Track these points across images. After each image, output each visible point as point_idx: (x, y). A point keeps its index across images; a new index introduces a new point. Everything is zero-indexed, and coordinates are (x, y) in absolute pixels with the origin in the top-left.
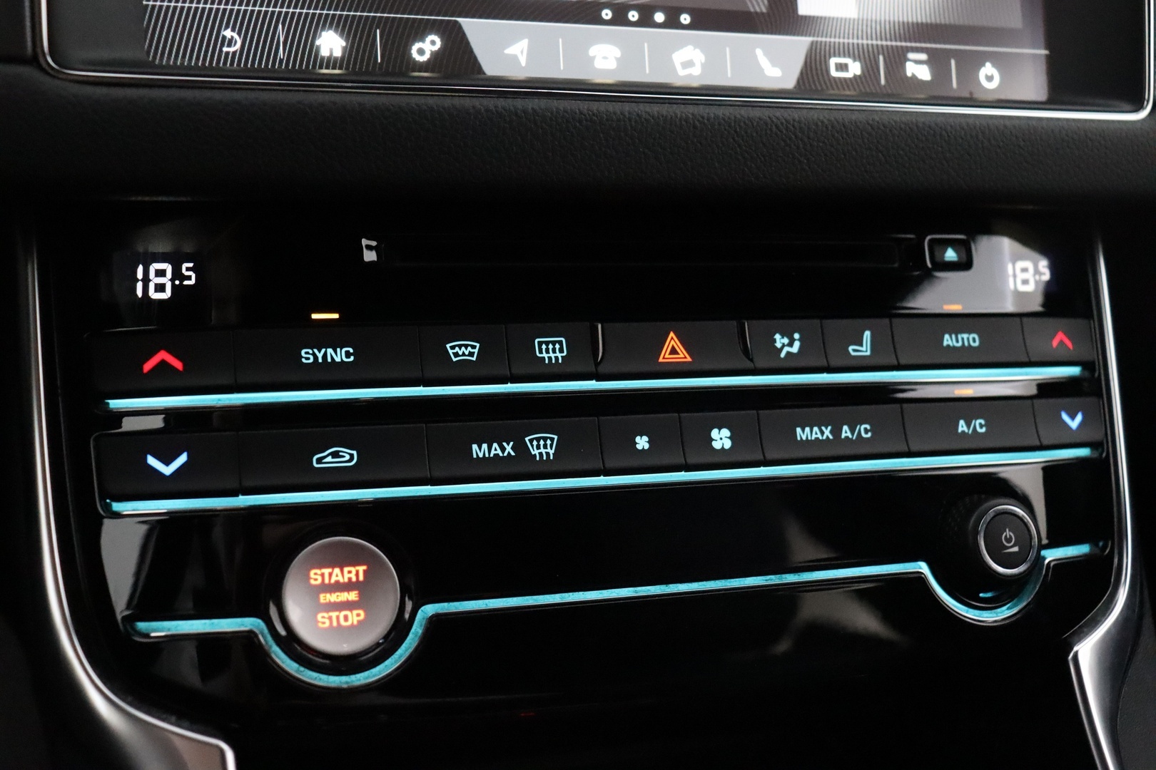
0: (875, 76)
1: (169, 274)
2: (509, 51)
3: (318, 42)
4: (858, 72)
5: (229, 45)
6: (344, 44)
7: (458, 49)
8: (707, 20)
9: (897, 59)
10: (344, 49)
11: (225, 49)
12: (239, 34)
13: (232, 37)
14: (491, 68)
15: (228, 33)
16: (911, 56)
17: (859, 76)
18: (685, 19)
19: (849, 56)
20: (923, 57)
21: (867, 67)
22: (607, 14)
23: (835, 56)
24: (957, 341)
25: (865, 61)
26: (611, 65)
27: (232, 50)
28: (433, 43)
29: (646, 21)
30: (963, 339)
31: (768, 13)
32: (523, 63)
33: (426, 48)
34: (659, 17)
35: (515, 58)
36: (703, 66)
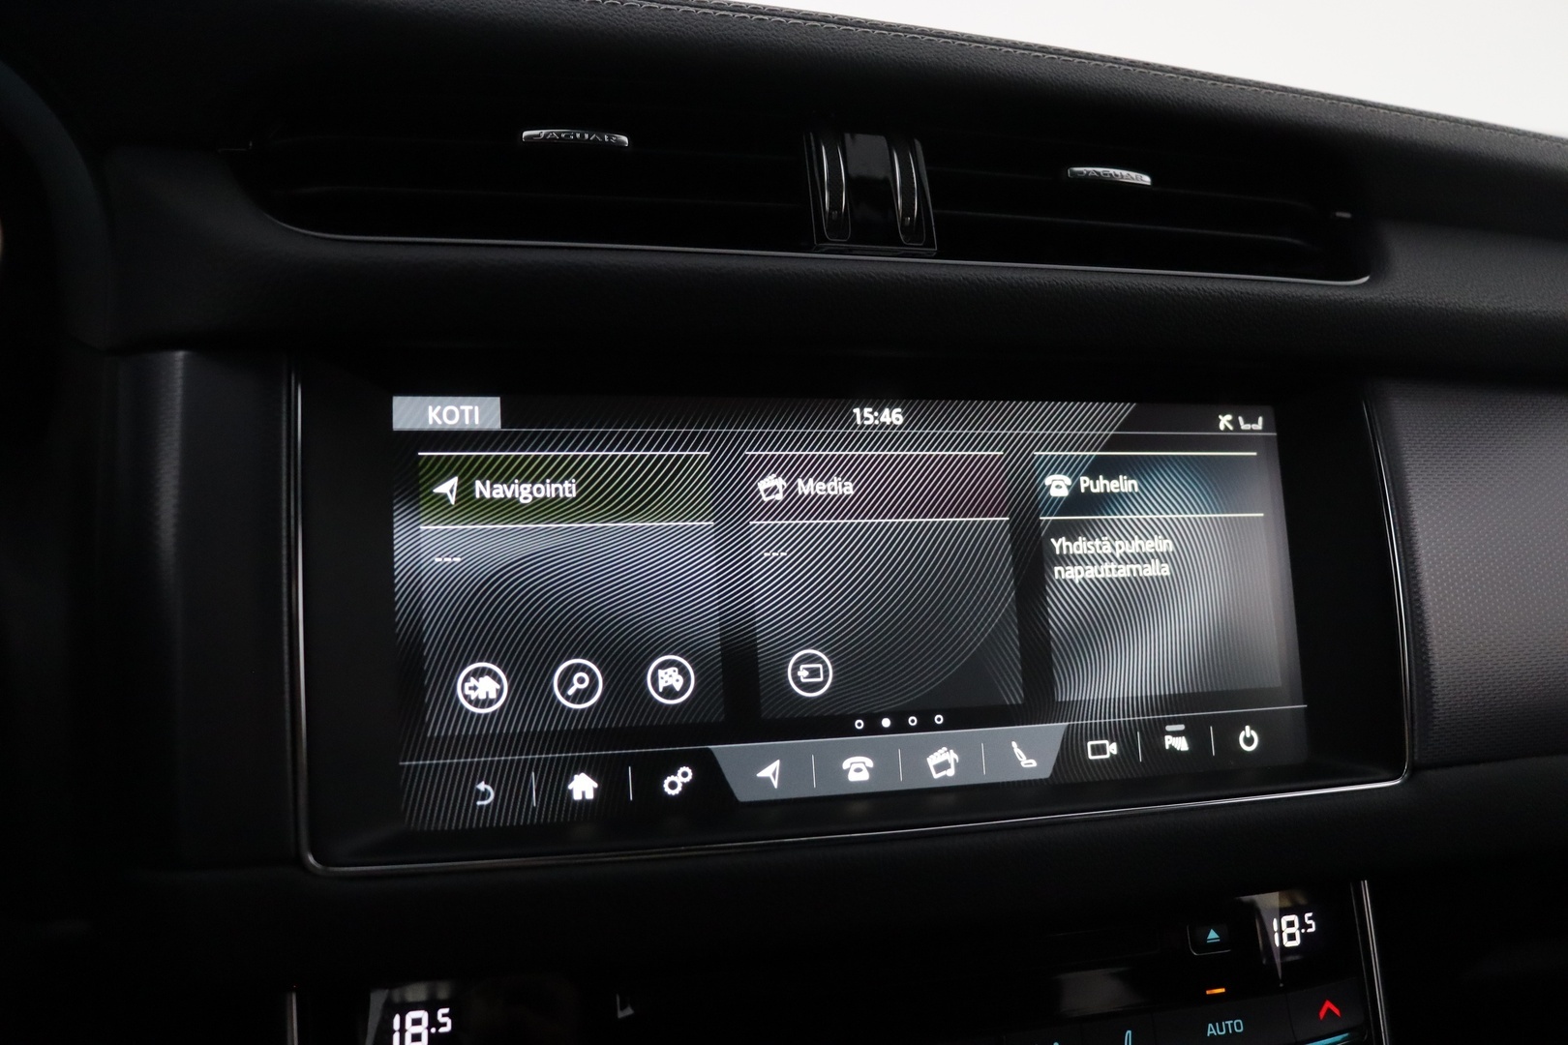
0: (1133, 755)
1: (425, 1022)
2: (761, 774)
3: (570, 787)
4: (1115, 752)
5: (483, 799)
6: (596, 785)
7: (709, 775)
8: (959, 719)
9: (1156, 731)
10: (596, 791)
11: (479, 803)
12: (493, 787)
13: (486, 790)
14: (743, 794)
15: (482, 786)
16: (1169, 728)
17: (1116, 755)
18: (939, 719)
19: (1107, 739)
20: (1181, 727)
21: (1124, 746)
22: (859, 724)
23: (1092, 740)
24: (1221, 1030)
25: (1123, 741)
26: (864, 776)
27: (485, 803)
28: (685, 775)
29: (900, 726)
30: (1227, 1025)
31: (1024, 704)
32: (775, 784)
33: (677, 781)
34: (913, 721)
35: (767, 780)
36: (957, 765)
